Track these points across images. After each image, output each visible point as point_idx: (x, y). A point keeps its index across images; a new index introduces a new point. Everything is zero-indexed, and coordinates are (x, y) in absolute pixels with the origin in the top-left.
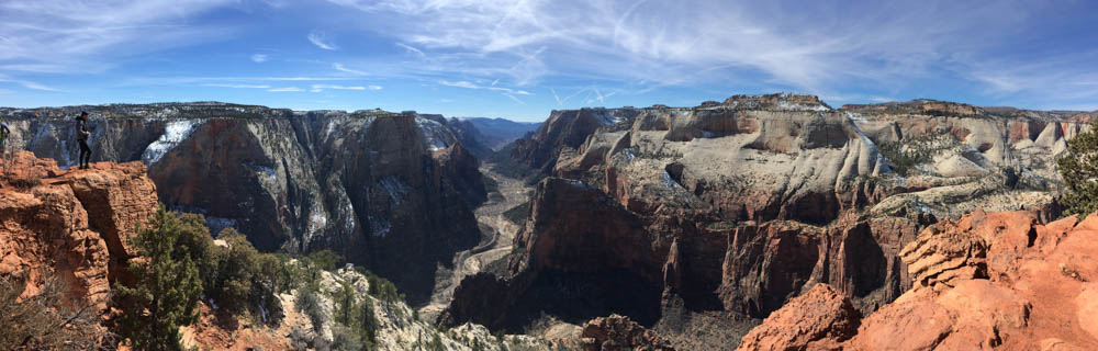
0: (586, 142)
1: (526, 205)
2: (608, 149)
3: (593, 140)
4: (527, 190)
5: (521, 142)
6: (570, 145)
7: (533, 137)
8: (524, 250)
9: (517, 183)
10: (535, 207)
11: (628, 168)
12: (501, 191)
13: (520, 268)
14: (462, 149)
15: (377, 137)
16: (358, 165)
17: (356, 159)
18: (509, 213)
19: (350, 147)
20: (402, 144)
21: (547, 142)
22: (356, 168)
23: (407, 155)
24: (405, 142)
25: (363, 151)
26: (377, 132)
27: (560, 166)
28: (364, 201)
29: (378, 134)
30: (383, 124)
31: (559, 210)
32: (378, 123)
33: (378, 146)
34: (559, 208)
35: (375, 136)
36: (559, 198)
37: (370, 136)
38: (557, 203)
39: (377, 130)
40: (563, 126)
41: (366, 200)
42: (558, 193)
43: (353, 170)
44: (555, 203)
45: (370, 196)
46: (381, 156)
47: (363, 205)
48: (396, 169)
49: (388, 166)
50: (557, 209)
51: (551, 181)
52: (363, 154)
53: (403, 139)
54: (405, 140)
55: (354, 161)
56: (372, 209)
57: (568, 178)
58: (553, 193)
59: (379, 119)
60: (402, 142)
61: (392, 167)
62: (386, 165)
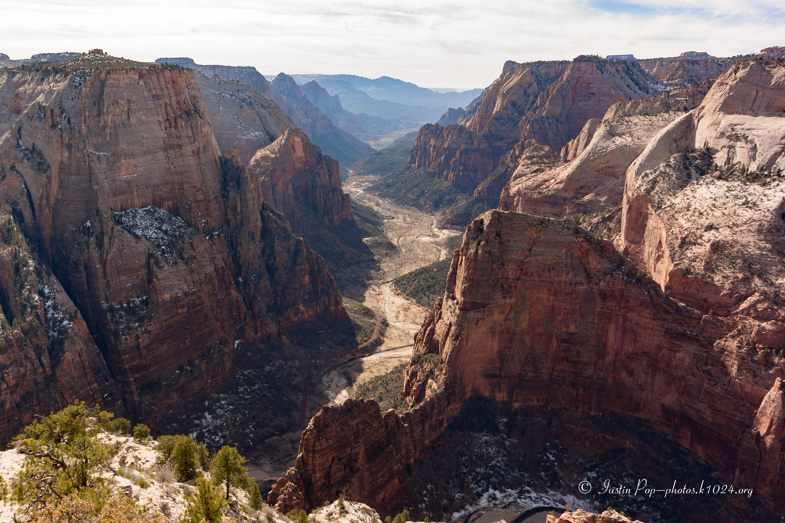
1: (441, 266)
3: (601, 131)
4: (445, 234)
5: (433, 130)
6: (544, 140)
8: (436, 358)
9: (425, 217)
10: (461, 273)
11: (679, 201)
12: (390, 235)
13: (428, 392)
15: (101, 117)
16: (60, 187)
17: (54, 170)
18: (405, 282)
19: (33, 144)
20: (165, 135)
21: (493, 132)
22: (55, 193)
23: (180, 159)
24: (173, 130)
25: (70, 152)
26: (103, 106)
27: (517, 187)
28: (86, 268)
29: (105, 110)
30: (115, 87)
31: (513, 279)
32: (103, 84)
33: (108, 140)
34: (511, 275)
35: (99, 115)
36: (513, 256)
37: (85, 116)
38: (508, 266)
39: (101, 102)
40: (531, 98)
41: (91, 266)
42: (511, 243)
43: (48, 200)
44: (503, 265)
45: (102, 255)
46: (119, 162)
47: (85, 279)
48: (157, 193)
49: (137, 186)
50: (508, 278)
51: (498, 218)
52: (69, 158)
53: (168, 123)
54: (173, 124)
55: (49, 178)
56: (108, 286)
57: (535, 212)
58: (501, 243)
59: (103, 75)
60: (166, 129)
61: (147, 188)
62: (134, 184)
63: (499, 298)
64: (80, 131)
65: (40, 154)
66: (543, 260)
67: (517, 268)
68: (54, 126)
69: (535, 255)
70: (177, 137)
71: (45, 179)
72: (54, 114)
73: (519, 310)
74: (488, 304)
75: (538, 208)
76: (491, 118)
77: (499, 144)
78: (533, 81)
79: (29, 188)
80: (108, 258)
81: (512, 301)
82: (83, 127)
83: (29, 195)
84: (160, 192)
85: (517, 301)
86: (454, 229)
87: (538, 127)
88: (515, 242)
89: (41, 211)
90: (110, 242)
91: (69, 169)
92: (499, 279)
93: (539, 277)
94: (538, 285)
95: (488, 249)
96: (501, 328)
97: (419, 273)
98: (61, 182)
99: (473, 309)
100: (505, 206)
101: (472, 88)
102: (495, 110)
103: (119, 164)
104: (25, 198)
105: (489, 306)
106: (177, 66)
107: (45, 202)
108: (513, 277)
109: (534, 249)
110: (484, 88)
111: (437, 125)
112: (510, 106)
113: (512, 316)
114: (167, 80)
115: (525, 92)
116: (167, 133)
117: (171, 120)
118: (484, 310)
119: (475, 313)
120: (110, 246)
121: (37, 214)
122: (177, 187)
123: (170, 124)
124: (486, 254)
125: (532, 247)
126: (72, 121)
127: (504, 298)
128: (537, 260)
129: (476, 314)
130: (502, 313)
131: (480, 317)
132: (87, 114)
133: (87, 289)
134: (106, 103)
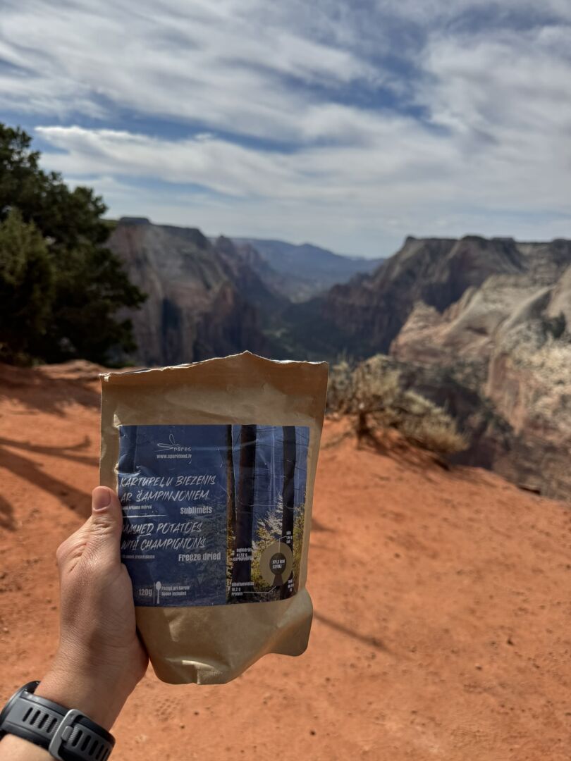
0: (463, 300)
2: (504, 317)
3: (478, 297)
5: (341, 290)
6: (430, 302)
7: (366, 284)
11: (536, 359)
14: (236, 296)
21: (390, 293)
27: (406, 339)
76: (390, 280)
78: (427, 252)
102: (393, 275)
112: (406, 272)
115: (419, 262)
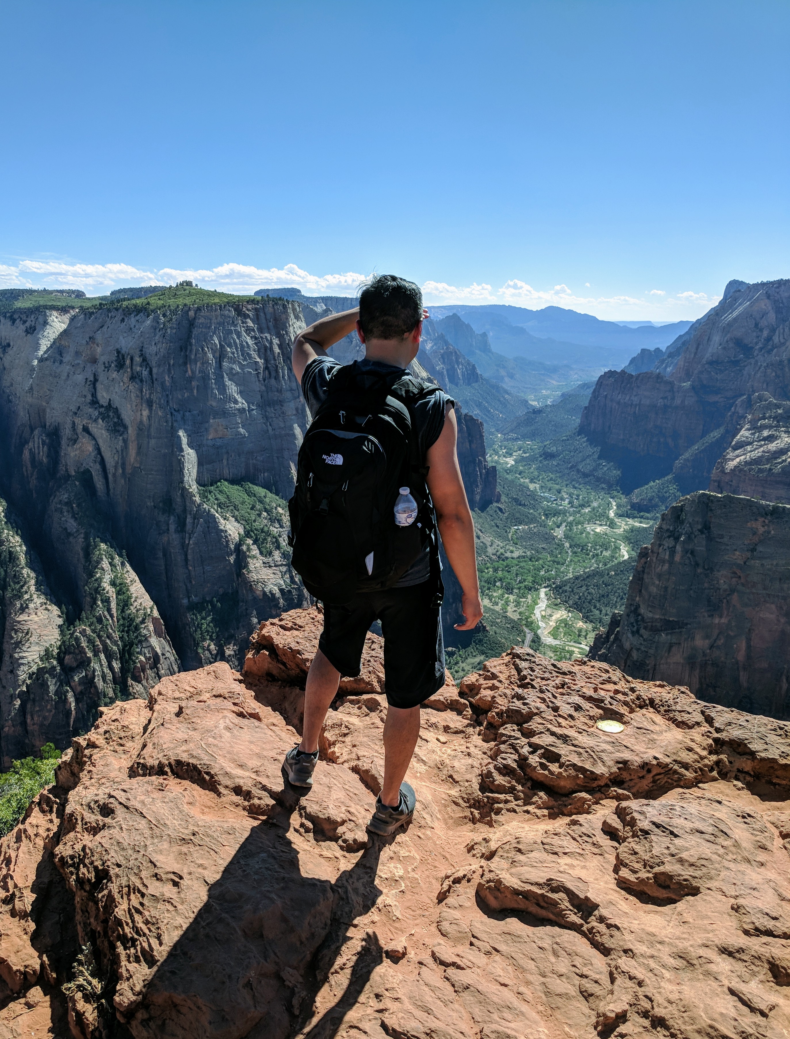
5: (616, 379)
9: (600, 502)
15: (188, 366)
16: (138, 453)
17: (132, 432)
18: (567, 588)
19: (110, 400)
20: (263, 388)
21: (705, 382)
22: (132, 460)
23: (280, 418)
24: (273, 381)
25: (151, 410)
26: (191, 351)
27: (738, 460)
28: (165, 555)
29: (193, 357)
30: (206, 328)
31: (725, 590)
32: (192, 324)
33: (195, 394)
34: (723, 584)
35: (185, 364)
36: (726, 558)
37: (169, 364)
38: (718, 571)
39: (189, 347)
40: (765, 333)
41: (170, 552)
42: (725, 540)
43: (124, 469)
44: (711, 570)
45: (183, 538)
46: (207, 422)
47: (163, 567)
48: (251, 462)
49: (227, 453)
50: (719, 589)
51: (708, 503)
52: (149, 417)
53: (267, 372)
54: (273, 374)
55: (125, 441)
56: (189, 578)
57: (764, 497)
58: (710, 539)
59: (192, 313)
60: (264, 380)
61: (239, 455)
62: (224, 450)
63: (704, 617)
64: (163, 384)
65: (116, 411)
66: (772, 564)
67: (733, 575)
68: (133, 378)
69: (760, 558)
70: (277, 391)
71: (121, 443)
72: (134, 363)
73: (732, 634)
74: (687, 624)
75: (767, 491)
76: (704, 361)
77: (713, 398)
78: (770, 308)
79: (103, 454)
80: (191, 542)
81: (724, 620)
82: (167, 378)
83: (103, 462)
84: (254, 461)
85: (729, 621)
86: (642, 517)
87: (774, 374)
88: (731, 537)
89: (115, 481)
90: (194, 523)
91: (149, 430)
92: (705, 589)
93: (764, 589)
94: (762, 600)
95: (691, 547)
96: (704, 659)
97: (588, 577)
98: (139, 447)
99: (665, 630)
100: (719, 486)
101: (676, 320)
102: (710, 350)
103: (207, 425)
104: (98, 466)
105: (689, 626)
106: (280, 299)
107: (120, 471)
108: (726, 587)
109: (760, 548)
110: (694, 320)
111: (623, 371)
112: (731, 345)
113: (721, 642)
114: (268, 317)
115: (756, 325)
116: (265, 386)
117: (271, 368)
118: (681, 632)
119: (667, 635)
120: (193, 527)
121: (111, 486)
122: (276, 455)
123: (270, 373)
124: (687, 552)
125: (756, 545)
126: (155, 371)
127: (711, 616)
128: (762, 565)
129: (669, 637)
130: (707, 637)
131: (674, 641)
132: (172, 362)
133: (165, 580)
134: (194, 348)
